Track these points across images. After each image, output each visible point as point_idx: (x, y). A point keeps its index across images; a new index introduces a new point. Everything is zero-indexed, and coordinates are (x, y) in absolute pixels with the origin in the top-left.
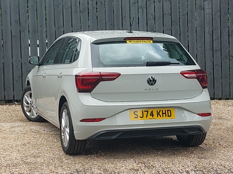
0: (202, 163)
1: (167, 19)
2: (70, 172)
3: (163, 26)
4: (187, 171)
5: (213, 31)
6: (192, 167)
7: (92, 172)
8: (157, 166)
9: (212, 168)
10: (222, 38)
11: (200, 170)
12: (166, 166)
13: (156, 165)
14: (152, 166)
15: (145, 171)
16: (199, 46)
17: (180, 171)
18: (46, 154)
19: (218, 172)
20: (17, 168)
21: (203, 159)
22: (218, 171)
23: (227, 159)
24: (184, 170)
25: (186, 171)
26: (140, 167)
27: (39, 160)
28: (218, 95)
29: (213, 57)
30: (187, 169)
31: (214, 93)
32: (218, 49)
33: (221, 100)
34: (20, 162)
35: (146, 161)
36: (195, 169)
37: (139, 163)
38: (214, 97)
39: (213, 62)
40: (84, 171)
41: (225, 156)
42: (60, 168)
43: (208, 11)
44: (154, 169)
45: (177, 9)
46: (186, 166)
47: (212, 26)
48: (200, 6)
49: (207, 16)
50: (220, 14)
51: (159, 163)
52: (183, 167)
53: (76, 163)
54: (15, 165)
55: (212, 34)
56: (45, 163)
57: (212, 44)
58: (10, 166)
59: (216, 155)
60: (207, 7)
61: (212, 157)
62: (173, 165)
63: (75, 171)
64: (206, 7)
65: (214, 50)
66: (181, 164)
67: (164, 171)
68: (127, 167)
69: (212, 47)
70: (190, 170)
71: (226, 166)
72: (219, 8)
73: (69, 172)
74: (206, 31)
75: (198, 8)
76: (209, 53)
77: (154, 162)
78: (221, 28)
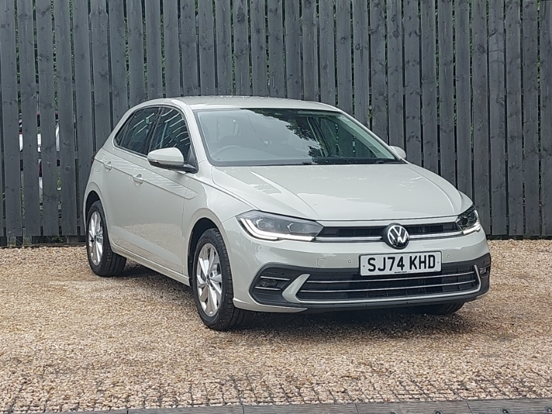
0: (491, 366)
1: (412, 73)
2: (218, 380)
3: (404, 86)
4: (461, 381)
5: (506, 96)
6: (471, 373)
7: (264, 382)
8: (398, 372)
9: (512, 377)
10: (525, 115)
11: (488, 381)
12: (417, 372)
13: (395, 368)
14: (387, 370)
15: (373, 381)
16: (478, 127)
17: (447, 381)
18: (167, 345)
19: (526, 384)
20: (109, 372)
21: (493, 359)
22: (525, 382)
23: (543, 359)
24: (455, 380)
25: (458, 381)
26: (363, 372)
27: (153, 355)
28: (515, 231)
29: (506, 152)
30: (461, 378)
31: (508, 226)
32: (516, 134)
33: (522, 240)
34: (115, 360)
35: (374, 359)
36: (478, 378)
37: (360, 364)
38: (508, 233)
39: (507, 162)
40: (247, 379)
41: (538, 353)
42: (196, 372)
43: (495, 56)
44: (392, 376)
46: (458, 372)
47: (505, 87)
48: (481, 46)
49: (494, 66)
50: (522, 62)
51: (402, 364)
52: (453, 373)
53: (229, 363)
54: (105, 366)
55: (504, 103)
56: (167, 362)
57: (504, 124)
58: (94, 368)
59: (518, 350)
60: (495, 48)
61: (510, 354)
62: (430, 369)
63: (228, 378)
64: (493, 47)
65: (508, 136)
66: (447, 367)
67: (413, 382)
68: (336, 373)
69: (503, 130)
70: (466, 379)
71: (542, 373)
72: (520, 50)
73: (216, 380)
74: (493, 97)
75: (476, 49)
76: (497, 143)
77: (391, 363)
78: (522, 92)
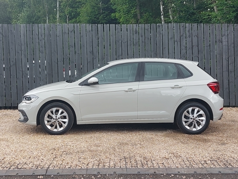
0: (217, 155)
1: (195, 49)
2: (120, 158)
3: (192, 54)
4: (205, 161)
5: (228, 57)
6: (209, 157)
7: (135, 159)
8: (183, 156)
9: (224, 159)
10: (235, 63)
11: (215, 160)
12: (190, 157)
13: (182, 155)
14: (179, 156)
15: (173, 160)
16: (219, 68)
17: (200, 160)
18: (105, 145)
19: (228, 162)
20: (83, 154)
21: (218, 152)
22: (228, 161)
23: (236, 152)
24: (203, 160)
25: (204, 160)
26: (170, 156)
27: (99, 148)
28: (232, 104)
29: (229, 76)
30: (205, 159)
31: (229, 103)
32: (232, 71)
33: (234, 107)
34: (87, 150)
35: (175, 152)
36: (211, 159)
37: (170, 153)
38: (229, 105)
39: (229, 80)
40: (130, 158)
41: (234, 150)
42: (113, 155)
43: (225, 43)
44: (180, 158)
45: (202, 42)
46: (205, 157)
47: (228, 54)
48: (219, 40)
49: (224, 47)
50: (234, 45)
51: (185, 154)
52: (202, 157)
53: (124, 152)
54: (83, 152)
55: (228, 60)
56: (103, 151)
57: (228, 67)
58: (79, 153)
59: (227, 149)
60: (224, 41)
61: (224, 150)
62: (194, 155)
63: (123, 157)
64: (224, 40)
65: (229, 71)
66: (201, 155)
67: (188, 160)
68: (161, 156)
69: (228, 69)
70: (207, 160)
71: (235, 158)
72: (233, 41)
73: (119, 158)
74: (224, 57)
75: (218, 41)
76: (225, 74)
77: (181, 153)
78: (234, 55)
